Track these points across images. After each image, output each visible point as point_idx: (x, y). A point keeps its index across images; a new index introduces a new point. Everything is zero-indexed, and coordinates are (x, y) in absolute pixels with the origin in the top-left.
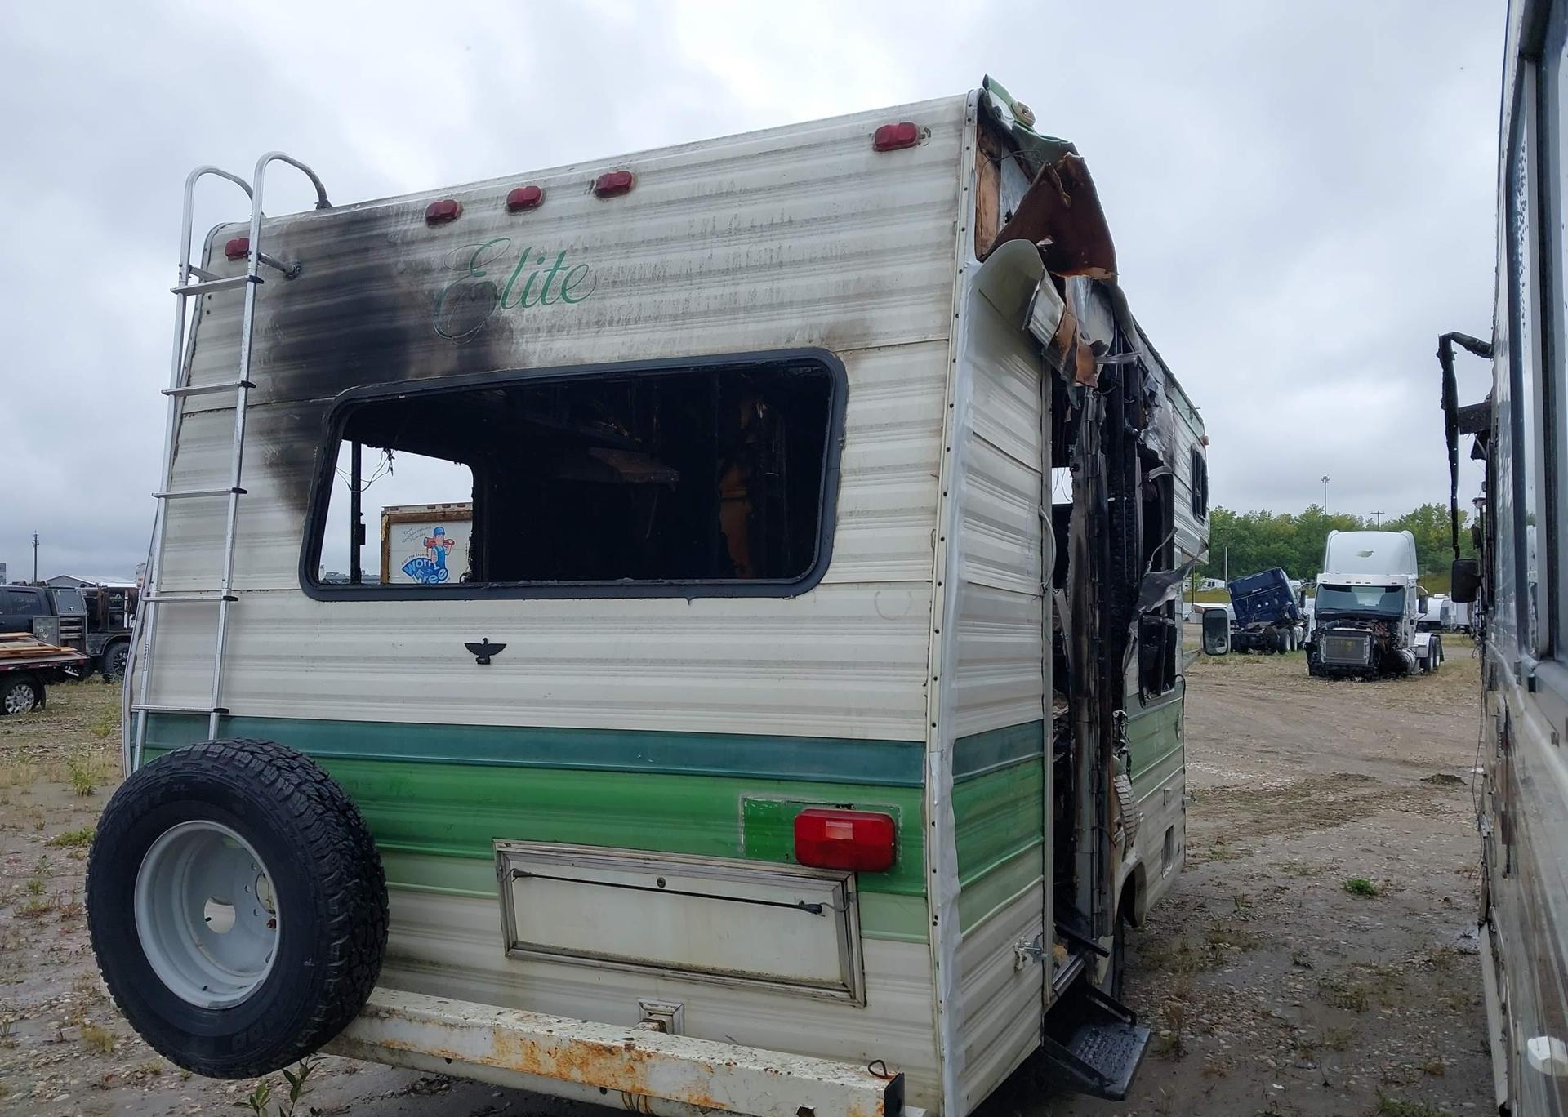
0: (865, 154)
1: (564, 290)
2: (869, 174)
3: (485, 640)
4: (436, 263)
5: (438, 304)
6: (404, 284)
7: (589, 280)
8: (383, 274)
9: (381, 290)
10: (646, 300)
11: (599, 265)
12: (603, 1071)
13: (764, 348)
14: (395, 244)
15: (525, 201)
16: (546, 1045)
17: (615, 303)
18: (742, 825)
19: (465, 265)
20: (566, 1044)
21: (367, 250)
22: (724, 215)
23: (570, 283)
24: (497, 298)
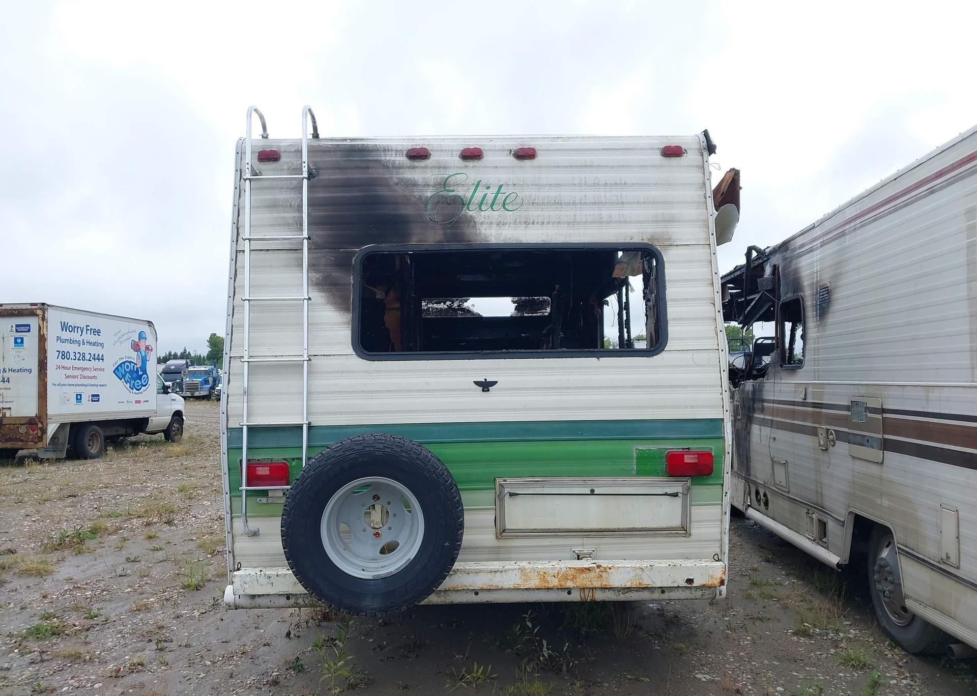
0: (658, 158)
1: (504, 204)
2: (661, 166)
3: (485, 379)
4: (420, 181)
5: (426, 204)
6: (400, 191)
7: (519, 200)
8: (385, 183)
9: (383, 192)
10: (553, 213)
11: (524, 193)
12: (585, 580)
13: (619, 241)
14: (388, 167)
15: (471, 155)
16: (551, 572)
17: (534, 213)
18: (635, 461)
19: (440, 184)
20: (564, 570)
21: (368, 168)
22: (590, 176)
23: (507, 201)
24: (464, 204)
